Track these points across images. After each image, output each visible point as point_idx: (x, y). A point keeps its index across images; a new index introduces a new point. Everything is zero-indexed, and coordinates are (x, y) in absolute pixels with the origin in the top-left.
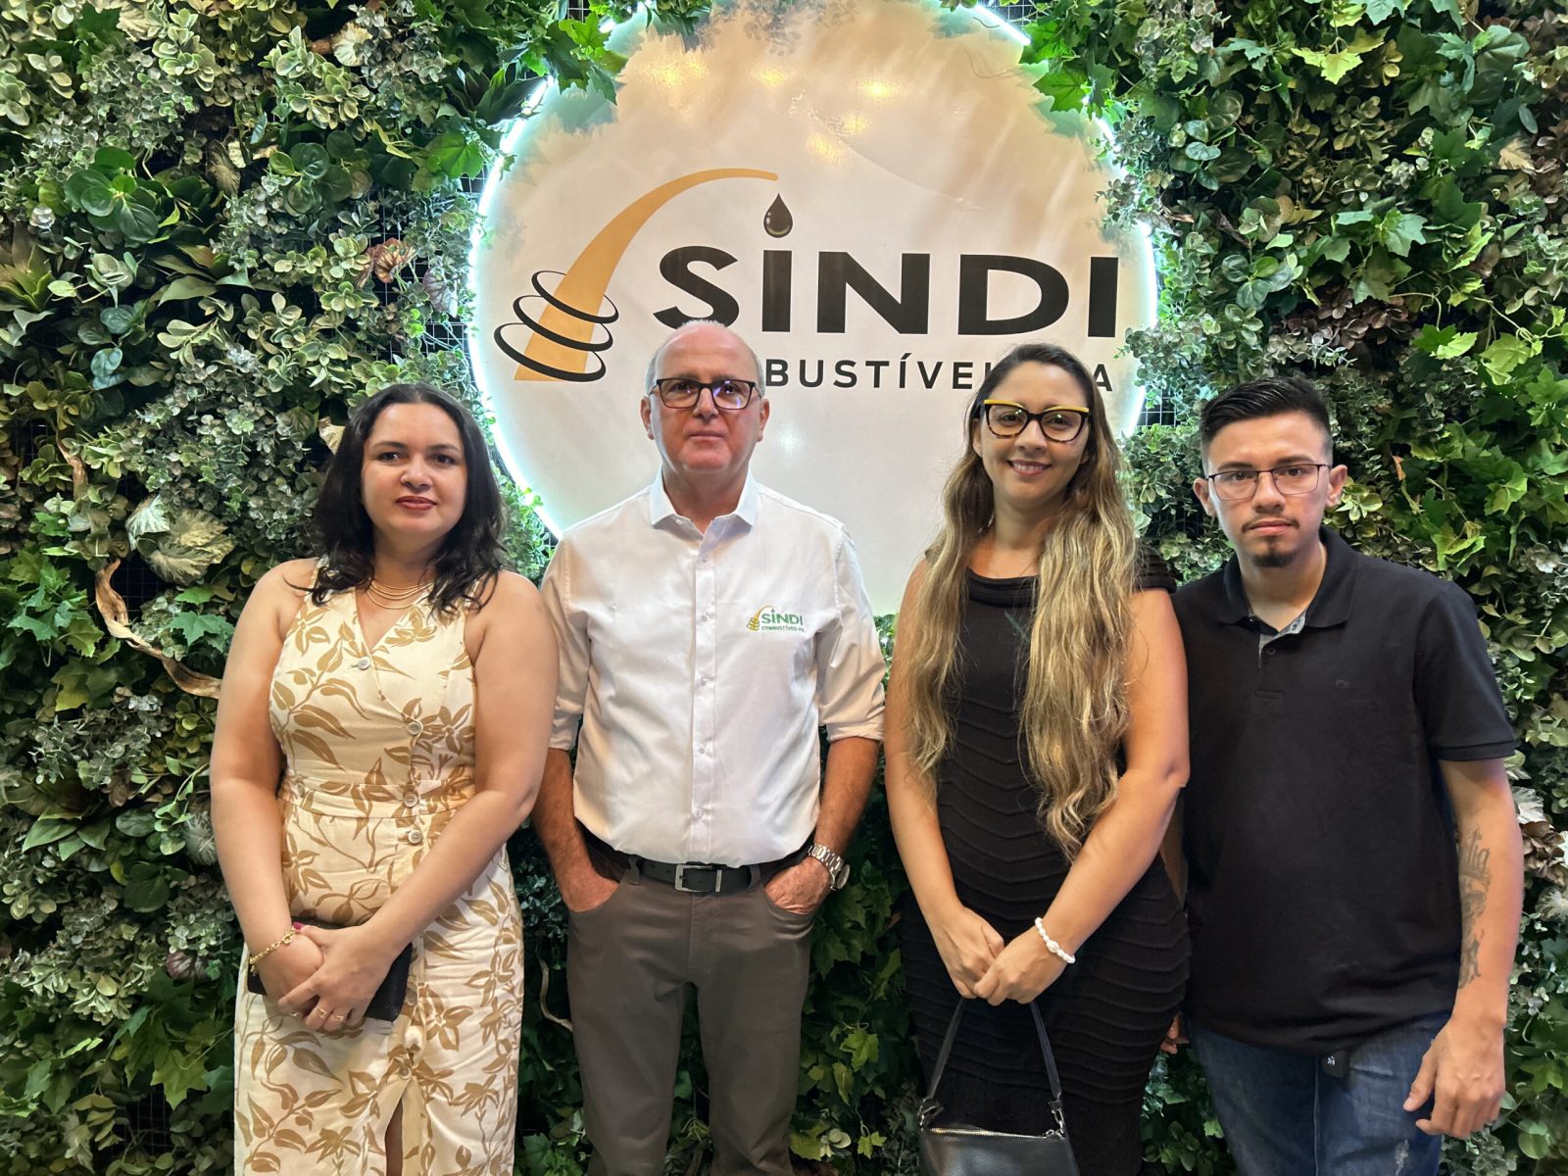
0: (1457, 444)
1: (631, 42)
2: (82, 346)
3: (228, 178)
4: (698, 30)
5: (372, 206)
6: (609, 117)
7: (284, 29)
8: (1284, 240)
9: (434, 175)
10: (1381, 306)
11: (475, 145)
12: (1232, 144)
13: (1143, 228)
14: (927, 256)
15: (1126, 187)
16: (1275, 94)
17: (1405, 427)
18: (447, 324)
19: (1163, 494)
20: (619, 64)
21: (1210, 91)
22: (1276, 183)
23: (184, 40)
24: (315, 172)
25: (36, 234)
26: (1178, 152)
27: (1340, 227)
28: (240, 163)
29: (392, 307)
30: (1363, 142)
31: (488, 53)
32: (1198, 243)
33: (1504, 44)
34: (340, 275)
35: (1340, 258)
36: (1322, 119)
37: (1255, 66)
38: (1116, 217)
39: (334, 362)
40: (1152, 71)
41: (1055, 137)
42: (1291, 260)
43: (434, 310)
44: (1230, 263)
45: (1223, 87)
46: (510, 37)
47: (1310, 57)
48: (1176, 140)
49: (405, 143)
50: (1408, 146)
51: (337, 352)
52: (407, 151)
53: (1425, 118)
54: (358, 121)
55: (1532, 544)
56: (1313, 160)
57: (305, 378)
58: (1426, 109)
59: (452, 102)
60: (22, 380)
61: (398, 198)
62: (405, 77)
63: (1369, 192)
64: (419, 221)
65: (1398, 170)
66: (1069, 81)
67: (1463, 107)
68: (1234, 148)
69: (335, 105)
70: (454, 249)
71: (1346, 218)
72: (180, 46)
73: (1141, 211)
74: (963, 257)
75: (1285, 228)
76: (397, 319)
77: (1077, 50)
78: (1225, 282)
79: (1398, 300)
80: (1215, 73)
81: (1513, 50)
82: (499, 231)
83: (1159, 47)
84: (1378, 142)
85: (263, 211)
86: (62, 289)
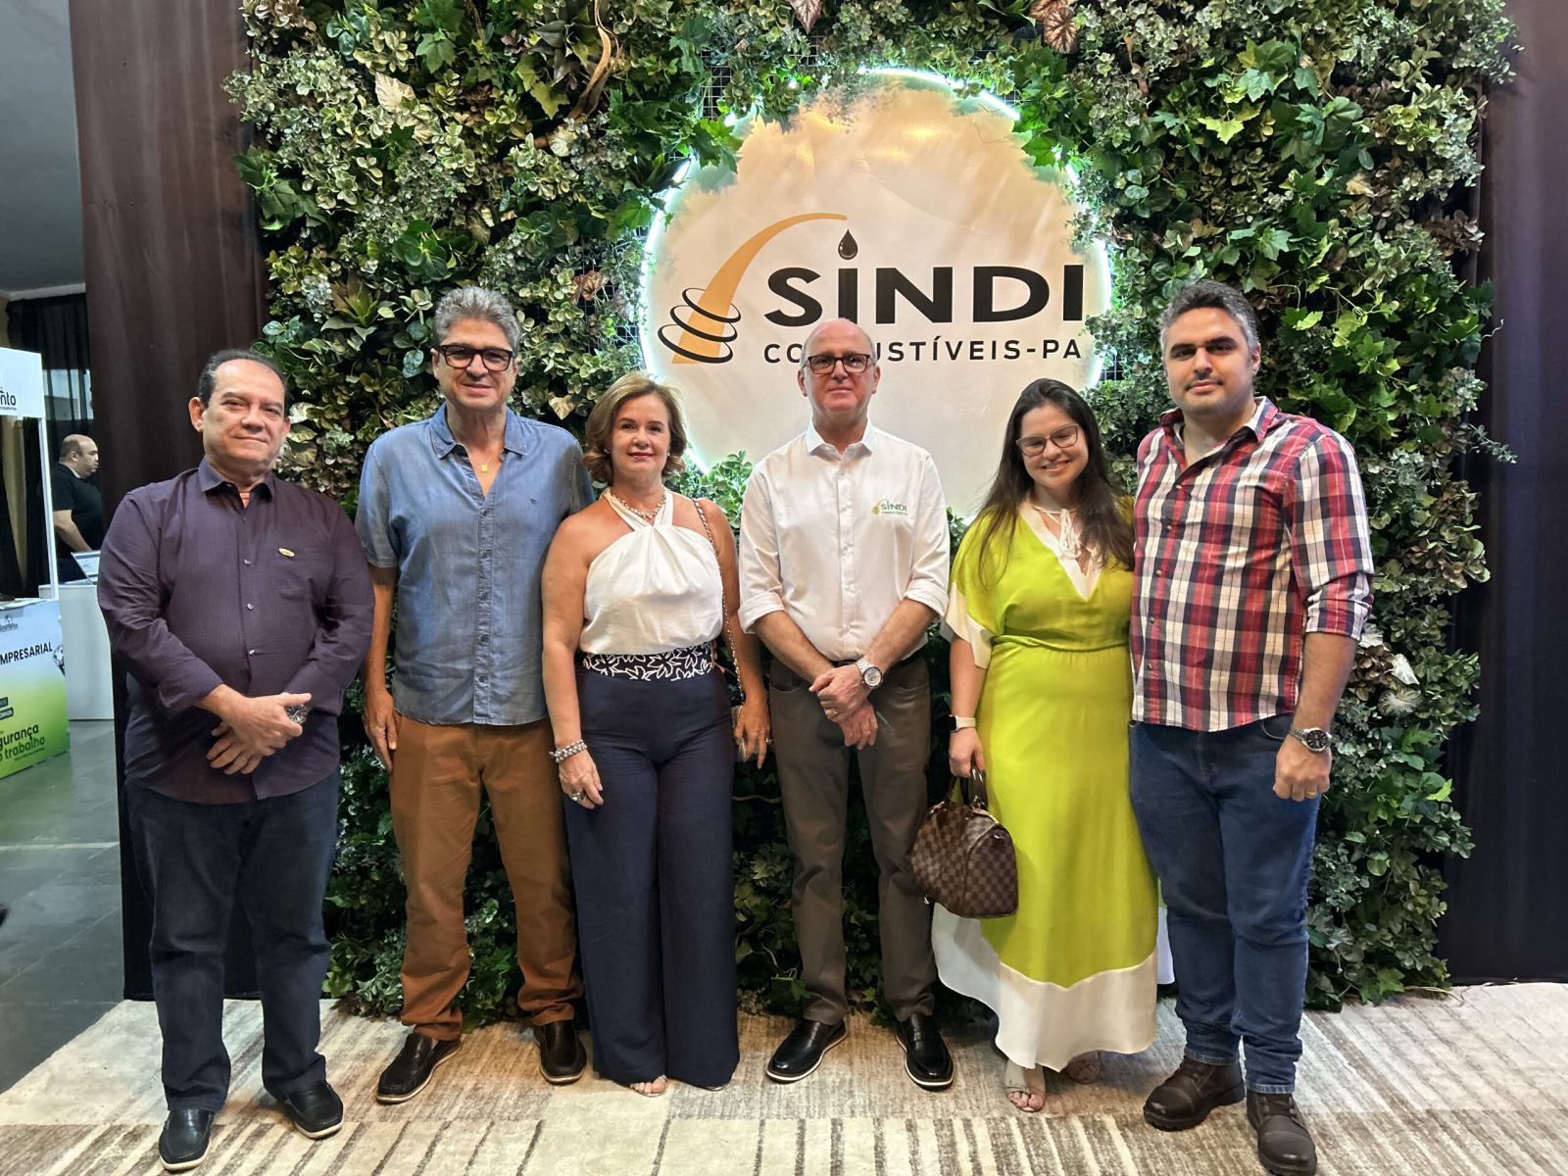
0: (1316, 388)
1: (747, 129)
2: (395, 349)
3: (483, 234)
4: (791, 118)
5: (578, 249)
6: (732, 181)
7: (519, 134)
8: (1194, 251)
9: (620, 227)
10: (1262, 294)
11: (647, 208)
12: (1158, 186)
13: (1099, 244)
14: (950, 269)
15: (1086, 217)
16: (1187, 151)
17: (1283, 377)
18: (627, 326)
19: (1113, 427)
20: (738, 144)
21: (1143, 149)
22: (1191, 210)
23: (456, 145)
24: (545, 230)
25: (364, 277)
26: (1121, 192)
27: (1232, 241)
28: (491, 223)
29: (593, 317)
30: (1251, 180)
31: (654, 145)
32: (1135, 255)
33: (1344, 110)
34: (561, 297)
35: (1232, 262)
36: (1221, 164)
37: (1172, 133)
38: (1080, 237)
39: (558, 355)
40: (1100, 138)
41: (1038, 182)
42: (1200, 264)
43: (620, 319)
44: (1157, 268)
45: (1152, 146)
46: (668, 134)
47: (1211, 124)
48: (1119, 185)
49: (600, 207)
50: (1282, 182)
51: (559, 349)
52: (602, 212)
53: (1291, 163)
54: (571, 194)
55: (1367, 455)
56: (1216, 193)
57: (538, 365)
58: (1292, 157)
59: (632, 179)
60: (357, 374)
61: (594, 244)
62: (600, 163)
63: (1254, 216)
64: (609, 258)
65: (1275, 200)
66: (1045, 145)
67: (1319, 153)
68: (1157, 189)
69: (554, 184)
70: (632, 276)
71: (1237, 234)
72: (453, 149)
73: (1098, 234)
74: (976, 269)
75: (1195, 242)
76: (597, 326)
77: (1050, 126)
78: (1154, 281)
79: (1274, 290)
80: (1146, 136)
81: (1351, 114)
82: (660, 262)
83: (1104, 123)
84: (1261, 180)
85: (510, 256)
86: (386, 312)
